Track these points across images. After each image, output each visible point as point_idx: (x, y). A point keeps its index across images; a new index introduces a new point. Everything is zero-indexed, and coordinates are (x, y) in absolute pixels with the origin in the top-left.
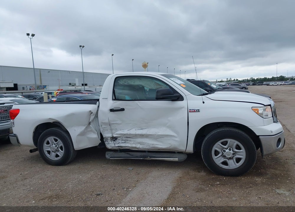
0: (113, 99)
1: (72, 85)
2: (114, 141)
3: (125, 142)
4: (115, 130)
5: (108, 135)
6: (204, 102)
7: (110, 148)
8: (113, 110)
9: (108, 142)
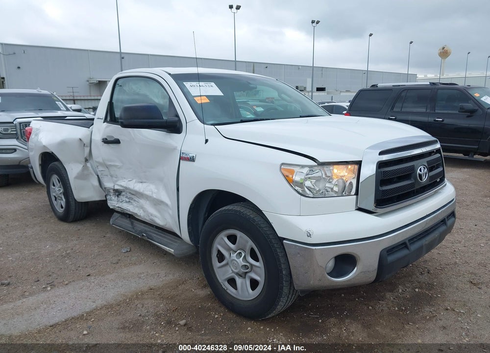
0: (105, 120)
1: (299, 89)
2: (118, 196)
3: (129, 202)
4: (116, 178)
5: (108, 184)
6: (207, 141)
7: (111, 207)
8: (106, 141)
9: (110, 195)
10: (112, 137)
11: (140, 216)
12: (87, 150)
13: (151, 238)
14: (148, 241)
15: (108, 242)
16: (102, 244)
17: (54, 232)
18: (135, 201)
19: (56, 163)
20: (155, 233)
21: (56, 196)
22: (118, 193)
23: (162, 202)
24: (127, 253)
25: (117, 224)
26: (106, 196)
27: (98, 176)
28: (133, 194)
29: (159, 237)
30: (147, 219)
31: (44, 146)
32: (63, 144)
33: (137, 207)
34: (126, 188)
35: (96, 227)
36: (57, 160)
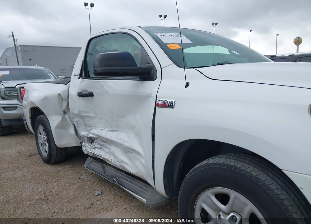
0: (80, 77)
2: (91, 143)
3: (101, 148)
4: (90, 127)
5: (83, 133)
6: (187, 85)
7: (85, 153)
8: (81, 95)
9: (85, 143)
10: (87, 91)
11: (111, 162)
12: (65, 104)
13: (121, 183)
14: (118, 186)
15: (82, 184)
16: (77, 186)
17: (38, 174)
18: (106, 147)
19: (42, 116)
20: (126, 179)
21: (42, 143)
22: (92, 140)
23: (134, 151)
24: (99, 196)
25: (91, 168)
26: (81, 143)
27: (74, 126)
28: (104, 142)
29: (130, 184)
30: (118, 165)
31: (32, 102)
32: (45, 99)
33: (108, 153)
34: (99, 136)
35: (73, 169)
36: (42, 113)
